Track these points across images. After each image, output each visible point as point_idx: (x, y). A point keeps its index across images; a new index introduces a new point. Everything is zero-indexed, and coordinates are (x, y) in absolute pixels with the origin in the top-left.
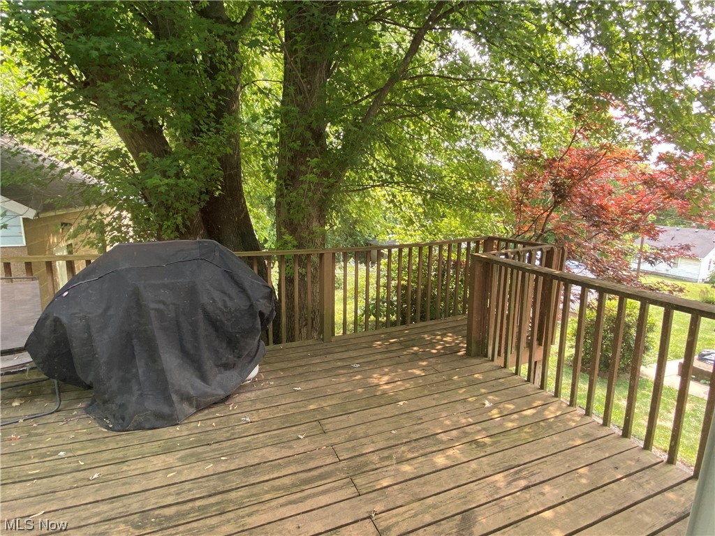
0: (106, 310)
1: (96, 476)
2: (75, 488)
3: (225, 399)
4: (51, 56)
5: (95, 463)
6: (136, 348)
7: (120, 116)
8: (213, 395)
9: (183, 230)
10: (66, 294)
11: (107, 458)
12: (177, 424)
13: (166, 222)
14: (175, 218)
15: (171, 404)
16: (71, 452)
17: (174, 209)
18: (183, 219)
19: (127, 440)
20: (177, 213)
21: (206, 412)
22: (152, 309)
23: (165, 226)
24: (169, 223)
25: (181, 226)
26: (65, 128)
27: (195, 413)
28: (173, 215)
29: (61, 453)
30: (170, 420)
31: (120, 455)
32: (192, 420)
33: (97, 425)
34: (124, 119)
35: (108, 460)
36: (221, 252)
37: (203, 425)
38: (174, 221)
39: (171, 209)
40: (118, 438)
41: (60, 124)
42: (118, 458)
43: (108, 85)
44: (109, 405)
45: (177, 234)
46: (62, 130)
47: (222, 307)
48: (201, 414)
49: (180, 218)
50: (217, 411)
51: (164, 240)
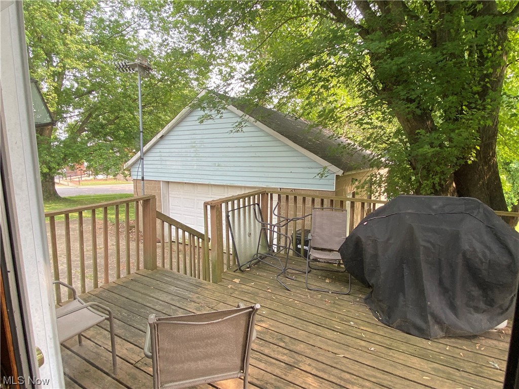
0: (389, 239)
1: (372, 349)
2: (360, 350)
3: (471, 337)
4: (366, 78)
5: (371, 339)
6: (405, 270)
7: (406, 106)
8: (462, 329)
9: (438, 188)
10: (365, 223)
11: (379, 340)
12: (429, 340)
13: (426, 182)
14: (433, 179)
15: (426, 322)
16: (357, 324)
17: (434, 172)
18: (440, 179)
19: (391, 334)
20: (435, 175)
21: (453, 340)
22: (422, 245)
23: (425, 185)
24: (428, 182)
25: (437, 185)
26: (371, 119)
27: (444, 337)
28: (432, 176)
29: (352, 323)
30: (424, 334)
31: (388, 342)
32: (440, 342)
33: (371, 314)
34: (408, 108)
35: (380, 342)
36: (485, 209)
37: (451, 350)
38: (432, 181)
39: (431, 172)
40: (385, 329)
41: (368, 117)
42: (386, 344)
43: (400, 88)
44: (381, 304)
45: (433, 191)
46: (369, 121)
47: (482, 258)
48: (448, 340)
49: (437, 179)
50: (465, 344)
51: (421, 194)
